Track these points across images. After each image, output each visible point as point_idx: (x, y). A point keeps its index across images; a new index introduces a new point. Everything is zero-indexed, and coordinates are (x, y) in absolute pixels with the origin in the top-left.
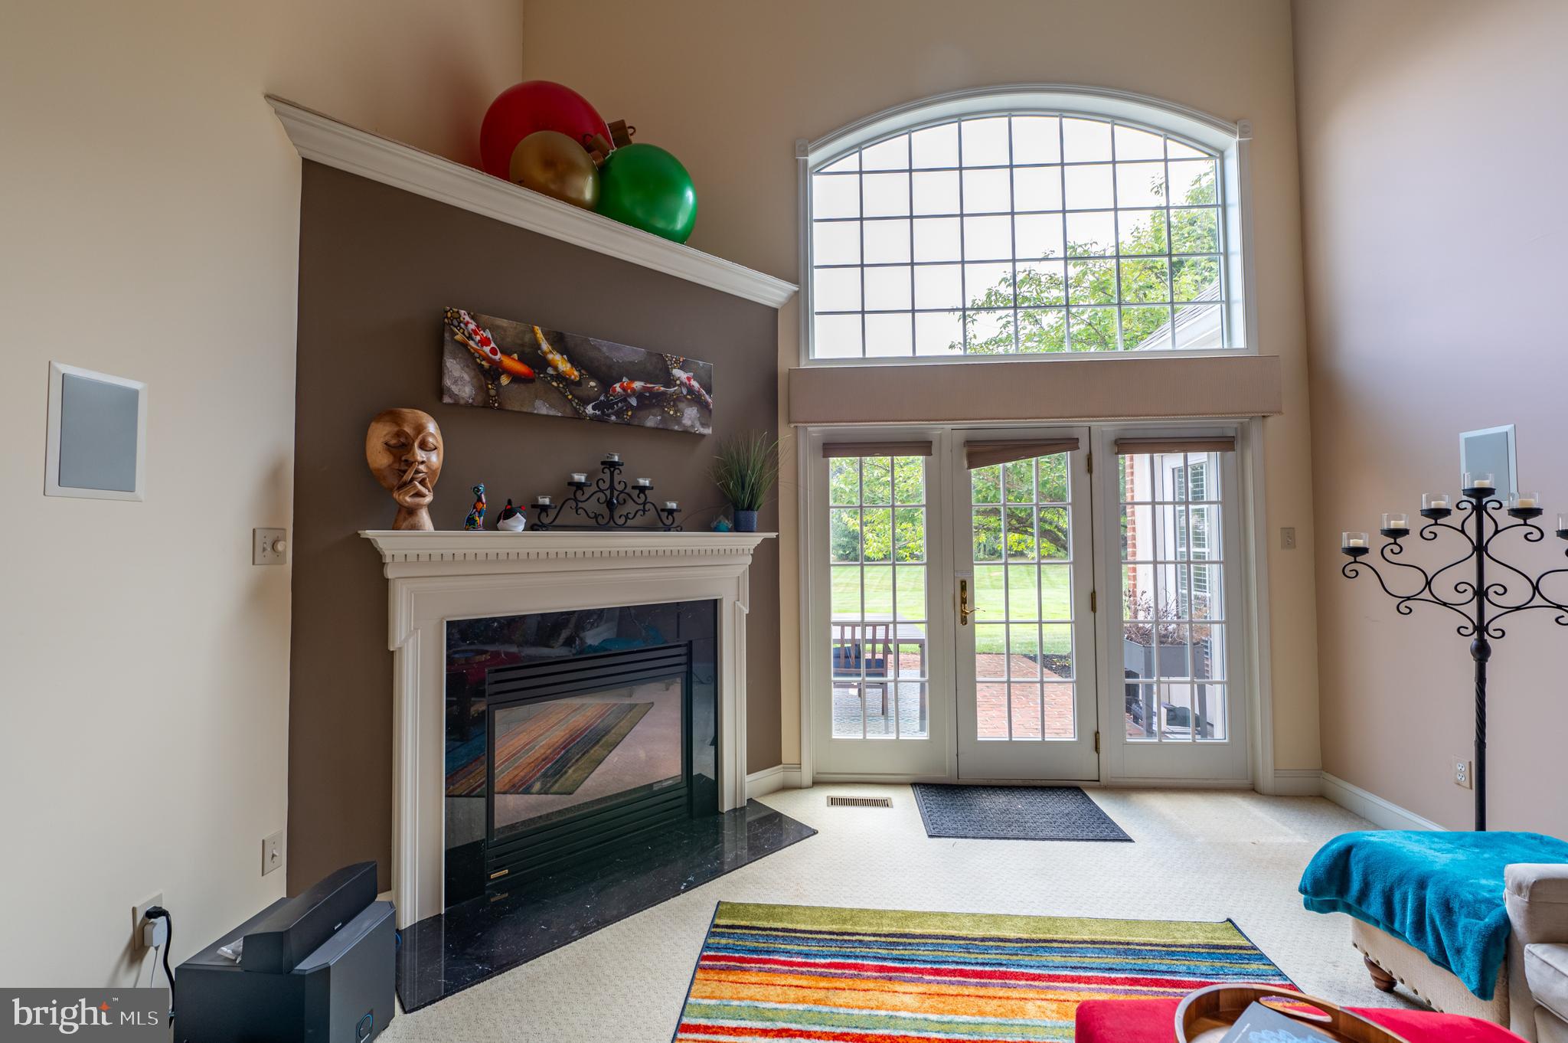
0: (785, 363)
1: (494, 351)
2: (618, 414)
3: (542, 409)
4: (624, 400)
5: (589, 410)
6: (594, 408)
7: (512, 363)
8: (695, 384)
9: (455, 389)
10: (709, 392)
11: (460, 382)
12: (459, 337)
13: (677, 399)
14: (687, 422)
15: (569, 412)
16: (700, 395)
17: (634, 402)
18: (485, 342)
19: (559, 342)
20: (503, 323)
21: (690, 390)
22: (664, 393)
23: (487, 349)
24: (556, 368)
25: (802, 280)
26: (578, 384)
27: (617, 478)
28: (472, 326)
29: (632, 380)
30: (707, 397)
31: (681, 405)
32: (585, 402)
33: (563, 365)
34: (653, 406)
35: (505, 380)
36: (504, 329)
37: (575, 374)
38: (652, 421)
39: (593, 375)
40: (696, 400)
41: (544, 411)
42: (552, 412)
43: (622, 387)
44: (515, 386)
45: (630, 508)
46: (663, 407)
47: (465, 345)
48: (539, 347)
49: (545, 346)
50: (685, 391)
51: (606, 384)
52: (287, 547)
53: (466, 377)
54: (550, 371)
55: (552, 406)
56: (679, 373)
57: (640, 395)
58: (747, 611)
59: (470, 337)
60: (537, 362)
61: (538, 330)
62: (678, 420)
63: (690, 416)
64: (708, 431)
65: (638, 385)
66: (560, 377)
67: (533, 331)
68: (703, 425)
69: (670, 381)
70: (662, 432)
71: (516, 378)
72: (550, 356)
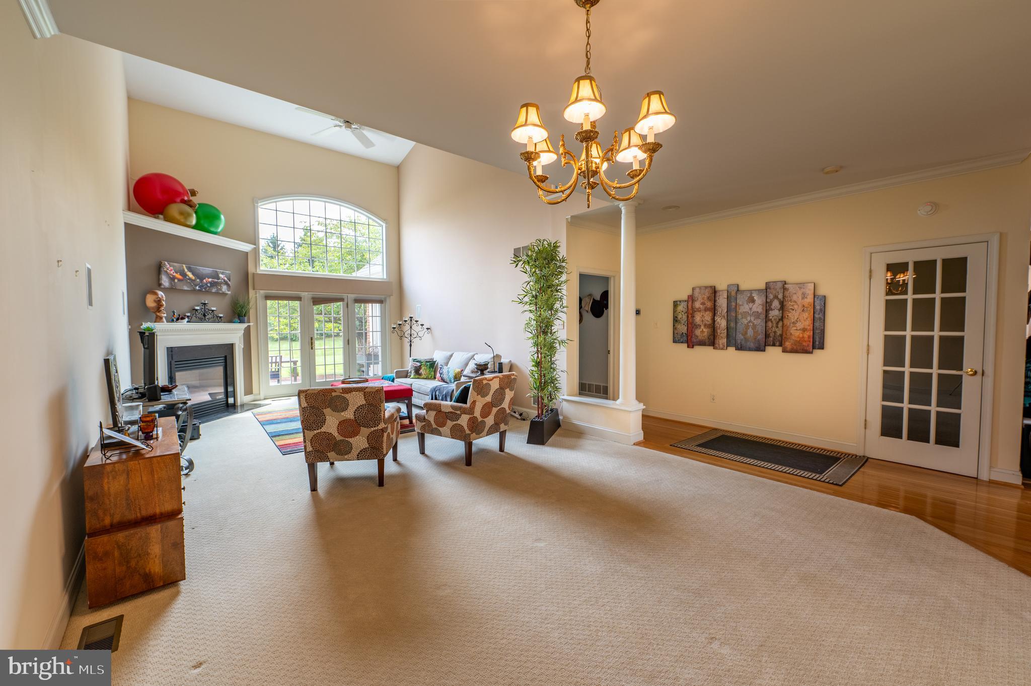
0: (251, 269)
1: (173, 273)
2: (205, 288)
3: (186, 288)
4: (206, 285)
5: (197, 288)
6: (199, 287)
7: (178, 276)
8: (226, 279)
9: (164, 284)
10: (230, 281)
11: (165, 282)
12: (165, 269)
13: (220, 284)
14: (223, 290)
15: (192, 289)
16: (227, 282)
17: (209, 285)
18: (171, 270)
19: (190, 269)
20: (176, 264)
21: (224, 280)
22: (217, 282)
23: (172, 272)
24: (189, 276)
25: (257, 243)
26: (194, 280)
27: (206, 307)
28: (168, 266)
29: (209, 278)
31: (222, 285)
32: (196, 286)
33: (190, 275)
34: (214, 286)
35: (176, 281)
36: (176, 266)
37: (194, 278)
38: (214, 290)
39: (198, 278)
40: (226, 283)
42: (188, 289)
43: (206, 281)
44: (179, 282)
45: (210, 316)
46: (216, 286)
47: (166, 272)
48: (184, 271)
49: (186, 270)
50: (223, 281)
51: (202, 280)
53: (167, 281)
54: (187, 277)
55: (188, 287)
56: (221, 276)
57: (210, 283)
58: (243, 347)
59: (168, 269)
60: (184, 274)
62: (221, 289)
63: (224, 288)
64: (229, 293)
65: (210, 280)
66: (190, 279)
67: (183, 266)
68: (228, 291)
69: (218, 278)
70: (217, 293)
71: (179, 280)
72: (187, 273)
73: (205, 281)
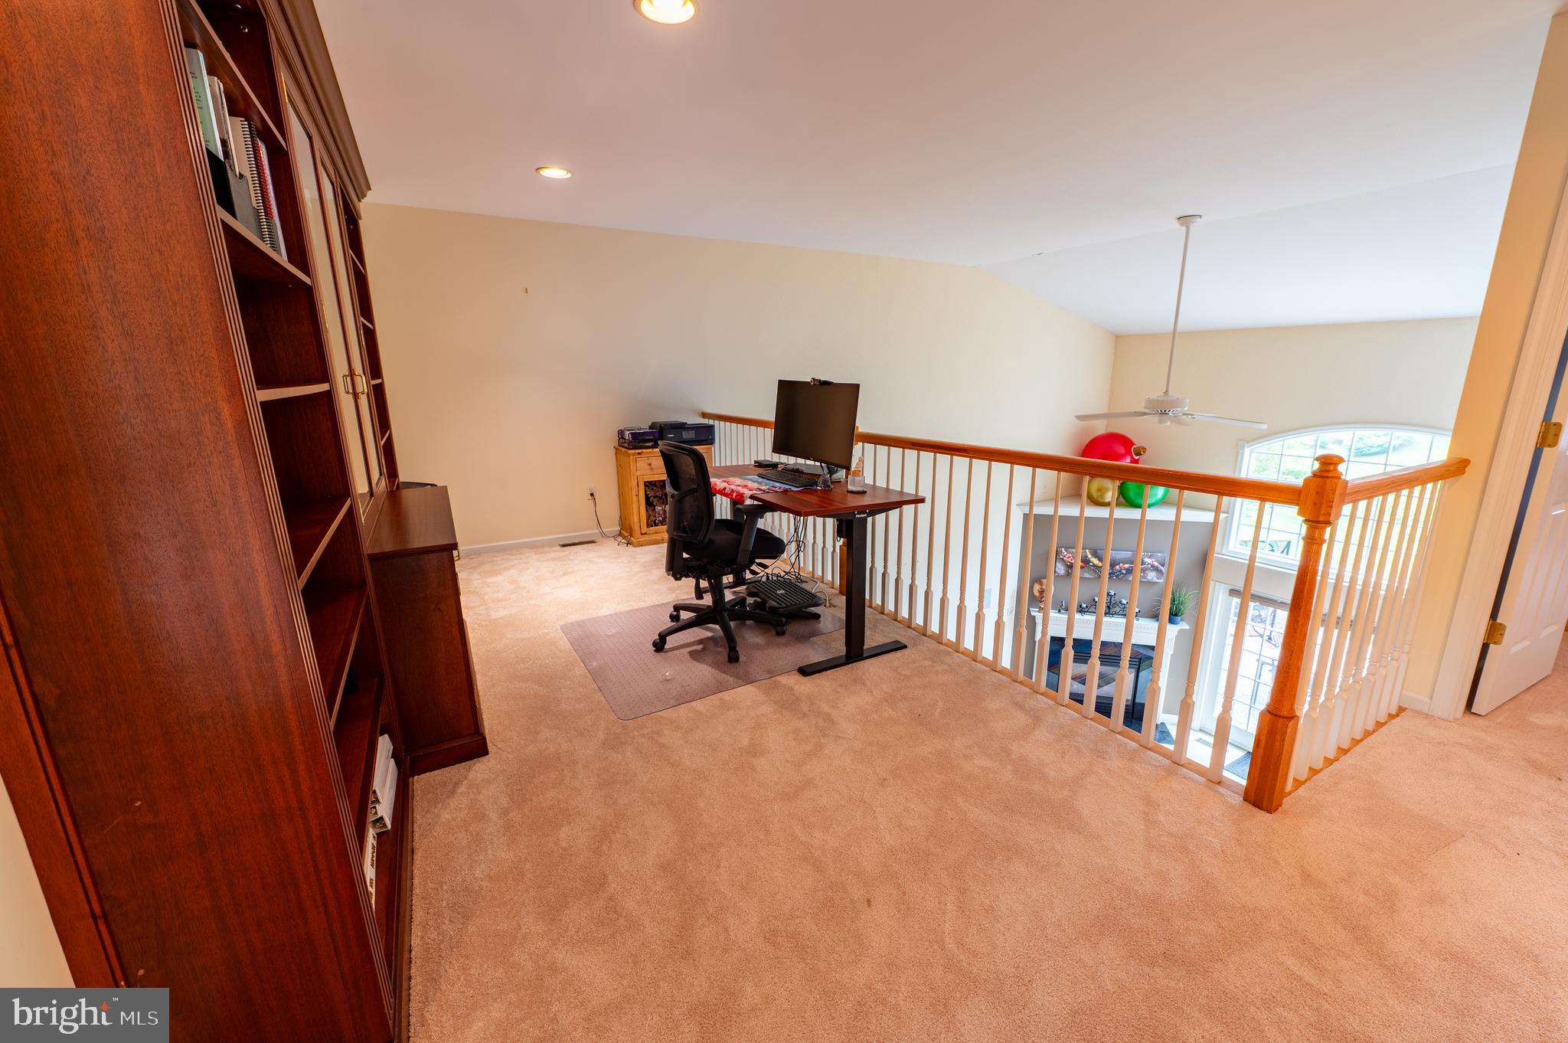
1: (1071, 559)
2: (1117, 576)
4: (1120, 571)
8: (1156, 564)
9: (1059, 572)
10: (1163, 565)
11: (1060, 569)
12: (1061, 557)
13: (1145, 570)
14: (1149, 578)
15: (1096, 576)
16: (1158, 567)
17: (1124, 572)
18: (1069, 557)
19: (1095, 555)
21: (1153, 566)
23: (1069, 560)
24: (1093, 563)
25: (1231, 512)
27: (1113, 599)
28: (1066, 553)
29: (1124, 564)
30: (1162, 568)
31: (1147, 572)
33: (1096, 561)
37: (1100, 564)
38: (1133, 578)
40: (1156, 569)
41: (1087, 576)
42: (1091, 577)
43: (1120, 567)
45: (1117, 609)
46: (1138, 573)
47: (1063, 559)
49: (1090, 556)
50: (1150, 566)
51: (1113, 566)
52: (1014, 612)
54: (1091, 564)
55: (1090, 575)
56: (1147, 560)
57: (1127, 569)
58: (1172, 653)
59: (1064, 557)
61: (1087, 551)
62: (1145, 577)
63: (1151, 576)
64: (1162, 581)
65: (1127, 566)
66: (1094, 566)
68: (1158, 579)
72: (1091, 559)
73: (1117, 567)
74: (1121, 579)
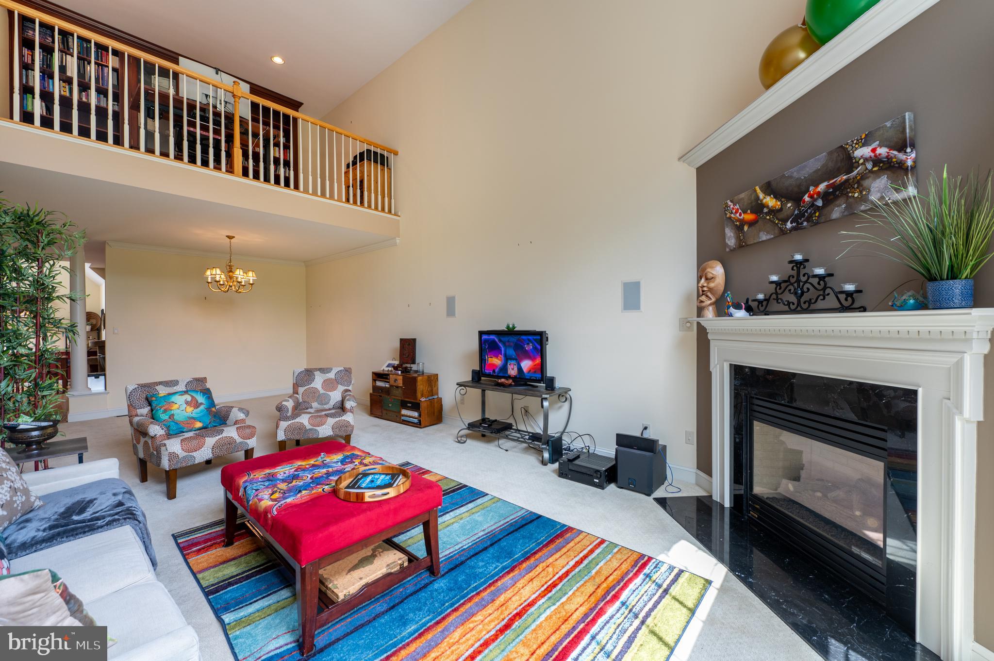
1: (740, 215)
2: (808, 220)
3: (764, 237)
4: (812, 205)
5: (789, 225)
6: (791, 223)
7: (749, 217)
8: (883, 151)
9: (729, 243)
11: (732, 238)
13: (863, 176)
14: (875, 196)
15: (777, 231)
17: (819, 203)
19: (768, 188)
20: (742, 196)
21: (877, 161)
22: (847, 180)
24: (768, 207)
26: (781, 210)
27: (802, 272)
29: (817, 186)
30: (900, 155)
31: (866, 183)
32: (785, 221)
33: (773, 201)
34: (837, 198)
35: (746, 228)
36: (743, 199)
37: (778, 205)
38: (837, 212)
42: (769, 237)
43: (809, 195)
46: (847, 194)
47: (730, 218)
48: (758, 198)
49: (761, 196)
50: (869, 166)
51: (797, 199)
52: (693, 325)
53: (732, 235)
54: (765, 210)
55: (768, 233)
56: (862, 152)
57: (823, 195)
59: (732, 213)
60: (758, 208)
61: (757, 188)
62: (864, 199)
63: (878, 188)
64: (908, 193)
65: (822, 187)
67: (756, 191)
69: (853, 165)
71: (751, 224)
72: (764, 201)
73: (806, 198)
74: (817, 223)
